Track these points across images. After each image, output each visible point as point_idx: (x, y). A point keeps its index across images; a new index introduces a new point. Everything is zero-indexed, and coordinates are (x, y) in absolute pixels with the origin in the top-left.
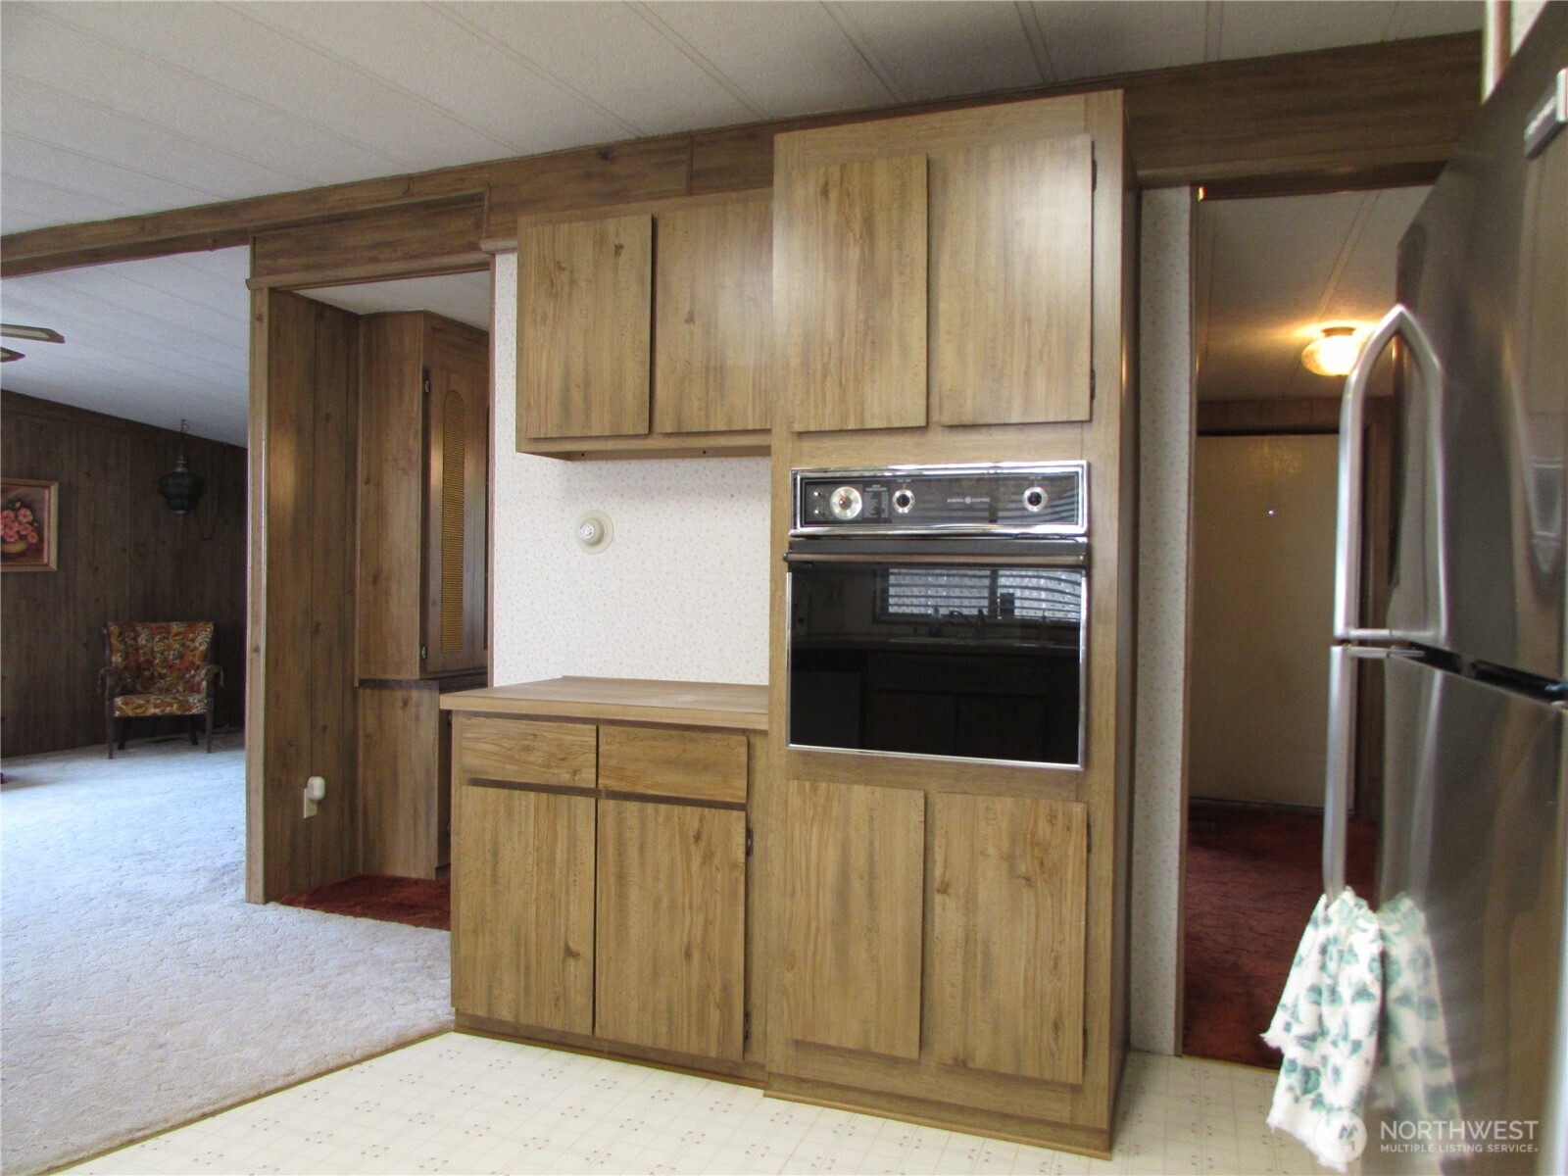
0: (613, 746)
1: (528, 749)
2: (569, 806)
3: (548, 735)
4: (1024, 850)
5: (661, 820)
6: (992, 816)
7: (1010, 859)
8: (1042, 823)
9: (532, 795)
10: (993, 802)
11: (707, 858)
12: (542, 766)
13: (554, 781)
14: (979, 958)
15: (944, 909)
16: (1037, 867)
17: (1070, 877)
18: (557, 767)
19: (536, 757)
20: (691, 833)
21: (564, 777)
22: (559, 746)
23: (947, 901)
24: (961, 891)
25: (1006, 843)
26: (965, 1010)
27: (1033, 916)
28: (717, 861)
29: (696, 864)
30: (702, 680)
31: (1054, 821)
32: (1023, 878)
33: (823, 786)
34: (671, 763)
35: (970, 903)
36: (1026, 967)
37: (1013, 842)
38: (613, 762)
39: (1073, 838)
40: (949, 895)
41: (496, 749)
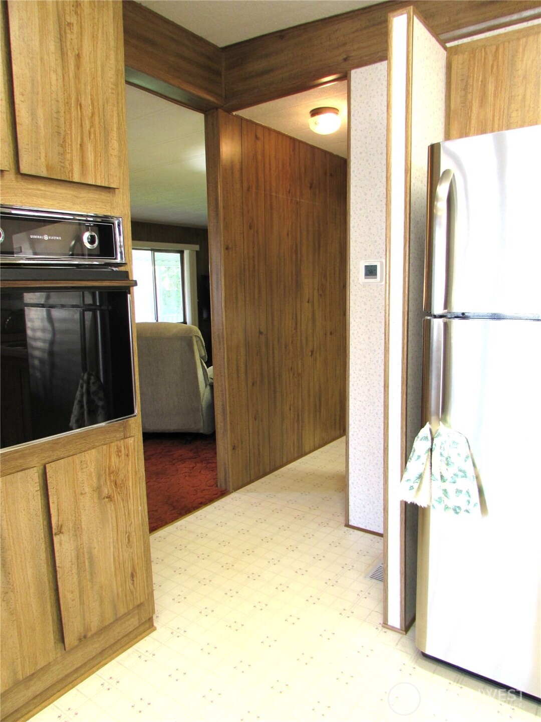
4: (106, 481)
6: (85, 466)
7: (98, 489)
8: (114, 459)
10: (85, 456)
14: (87, 564)
15: (61, 544)
16: (114, 487)
17: (131, 485)
23: (63, 538)
24: (71, 525)
25: (95, 480)
26: (82, 603)
27: (114, 518)
31: (120, 454)
32: (107, 498)
35: (77, 530)
36: (113, 551)
37: (99, 477)
39: (130, 460)
40: (63, 533)
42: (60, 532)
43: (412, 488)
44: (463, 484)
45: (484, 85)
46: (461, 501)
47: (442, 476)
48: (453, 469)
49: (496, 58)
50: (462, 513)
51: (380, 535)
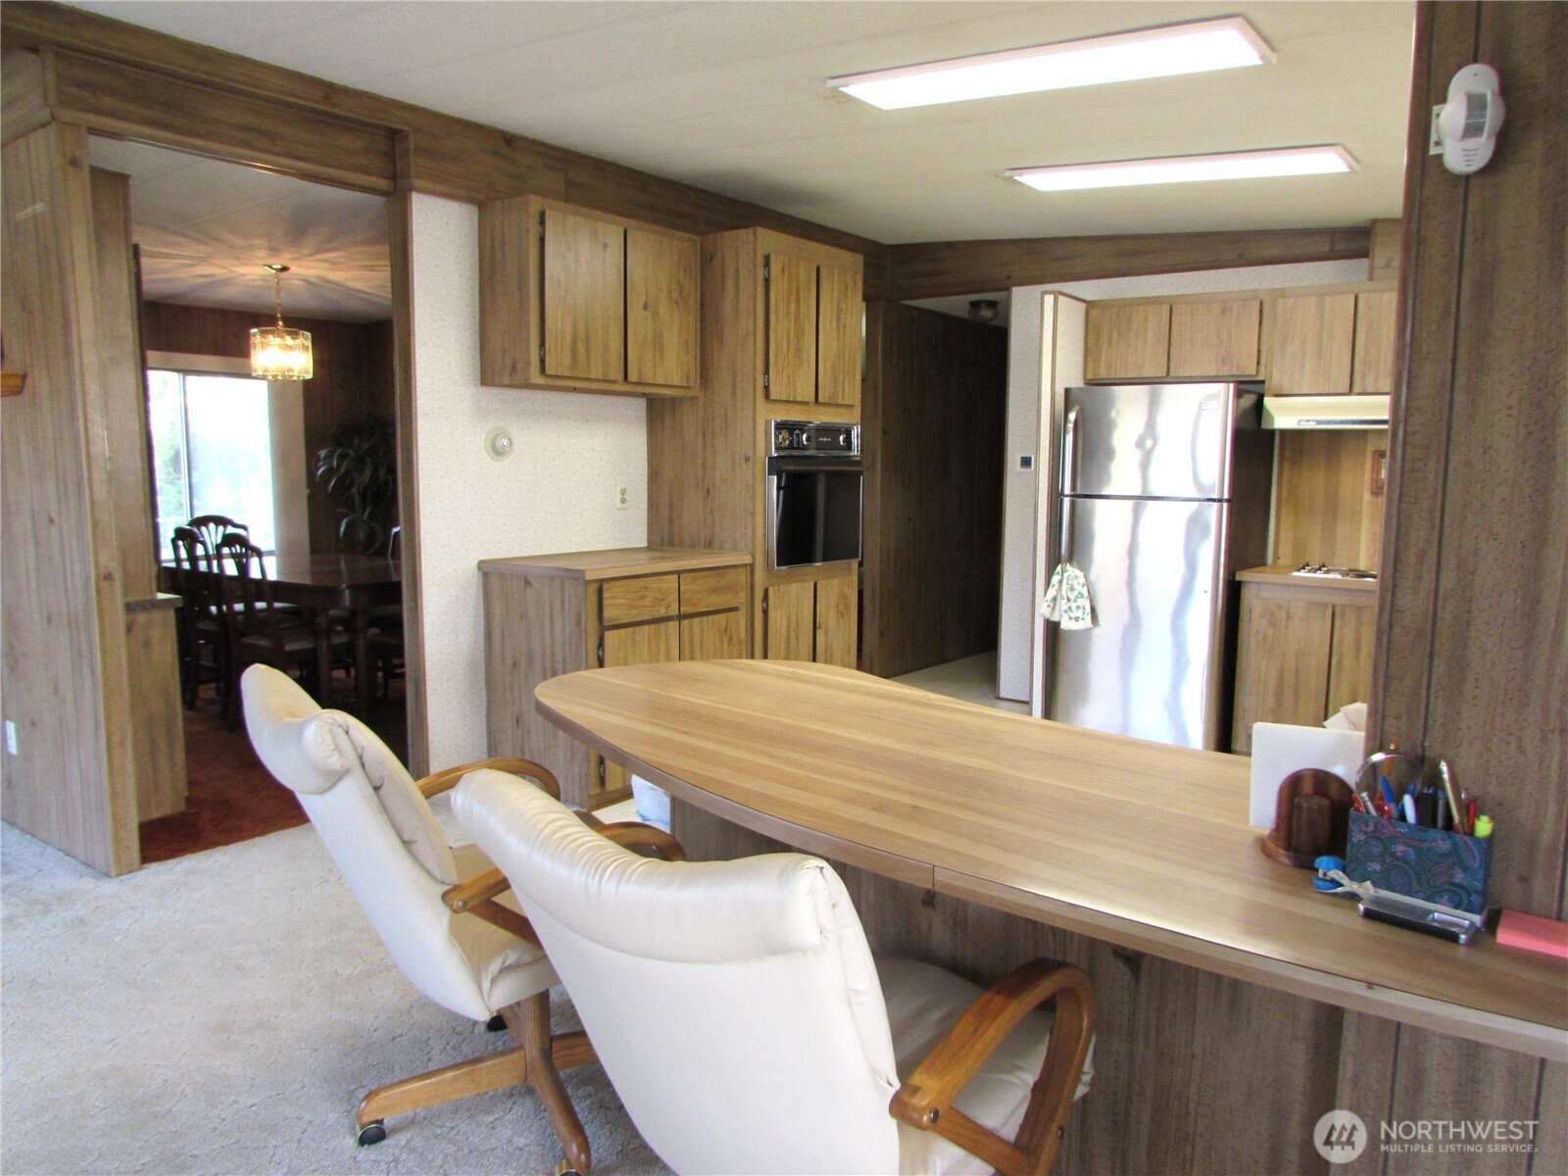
0: (689, 585)
1: (642, 598)
2: (666, 629)
3: (654, 586)
5: (710, 624)
6: (832, 588)
7: (838, 606)
8: (846, 587)
9: (646, 627)
10: (833, 581)
11: (730, 639)
12: (650, 607)
13: (656, 615)
18: (659, 606)
19: (647, 602)
20: (723, 629)
21: (662, 612)
22: (659, 592)
23: (821, 632)
28: (734, 641)
29: (725, 646)
30: (573, 551)
33: (782, 587)
34: (714, 590)
38: (687, 596)
40: (821, 629)
41: (624, 601)
42: (819, 628)
43: (1049, 606)
44: (1080, 602)
45: (1111, 332)
46: (1079, 614)
47: (1068, 598)
48: (1075, 593)
49: (1118, 316)
50: (1080, 621)
51: (1026, 703)
